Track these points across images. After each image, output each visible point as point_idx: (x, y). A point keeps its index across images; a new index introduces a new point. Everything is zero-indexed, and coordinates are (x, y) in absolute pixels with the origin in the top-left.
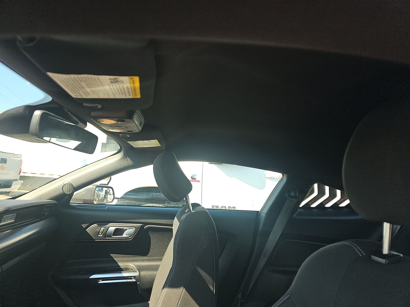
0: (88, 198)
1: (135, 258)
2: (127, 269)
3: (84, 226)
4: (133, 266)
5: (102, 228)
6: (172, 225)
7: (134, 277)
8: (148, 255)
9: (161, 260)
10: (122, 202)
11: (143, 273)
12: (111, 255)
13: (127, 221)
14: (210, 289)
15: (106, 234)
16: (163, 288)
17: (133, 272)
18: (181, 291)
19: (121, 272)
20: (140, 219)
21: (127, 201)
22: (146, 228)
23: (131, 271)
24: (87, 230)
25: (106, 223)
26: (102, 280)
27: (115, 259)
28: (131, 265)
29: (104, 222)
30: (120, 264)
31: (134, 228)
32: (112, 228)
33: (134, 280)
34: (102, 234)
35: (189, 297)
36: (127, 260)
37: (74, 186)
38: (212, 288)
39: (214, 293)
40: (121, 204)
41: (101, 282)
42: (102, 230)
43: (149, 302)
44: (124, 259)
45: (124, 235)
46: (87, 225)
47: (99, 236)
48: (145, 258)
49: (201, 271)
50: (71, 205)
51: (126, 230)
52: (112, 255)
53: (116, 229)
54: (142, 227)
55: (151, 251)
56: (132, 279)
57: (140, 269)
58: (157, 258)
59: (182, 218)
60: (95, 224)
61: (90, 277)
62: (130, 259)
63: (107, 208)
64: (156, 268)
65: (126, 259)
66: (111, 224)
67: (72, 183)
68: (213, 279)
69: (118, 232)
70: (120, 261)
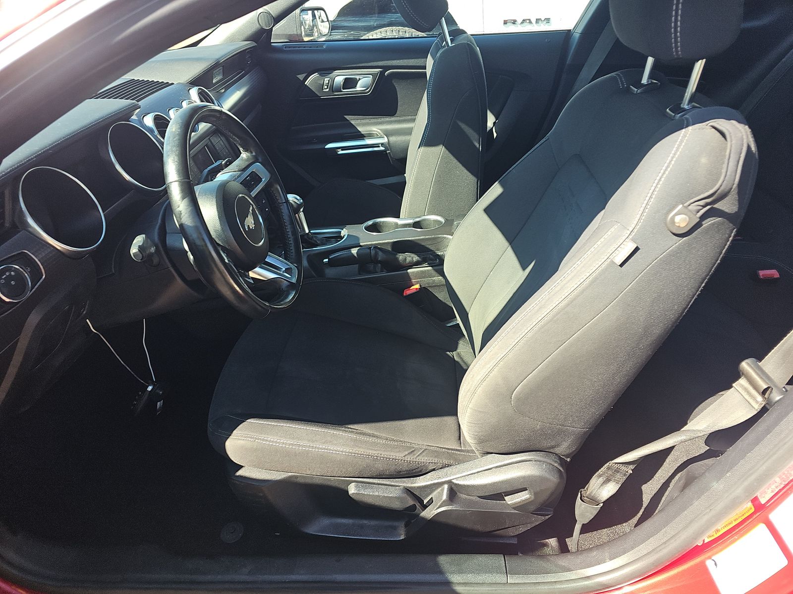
0: (293, 31)
1: (379, 120)
2: (370, 136)
3: (301, 77)
4: (379, 130)
5: (326, 79)
6: (425, 68)
7: (382, 144)
8: (396, 115)
9: (414, 120)
10: (346, 35)
11: (393, 139)
12: (345, 116)
13: (358, 65)
14: (475, 146)
15: (333, 89)
16: (419, 147)
17: (380, 137)
18: (440, 150)
19: (364, 139)
20: (377, 61)
21: (352, 32)
22: (388, 75)
23: (376, 137)
24: (306, 83)
25: (330, 72)
26: (342, 150)
27: (353, 122)
28: (375, 129)
29: (326, 70)
30: (360, 129)
31: (371, 76)
32: (339, 78)
33: (382, 148)
34: (327, 88)
35: (450, 155)
36: (368, 123)
37: (274, 16)
38: (478, 146)
39: (480, 150)
40: (345, 38)
41: (341, 152)
42: (327, 82)
43: (405, 175)
44: (363, 121)
45: (359, 88)
46: (304, 75)
47: (324, 90)
48: (393, 119)
49: (463, 126)
50: (273, 46)
51: (359, 79)
52: (347, 117)
53: (346, 79)
54: (382, 73)
55: (399, 108)
56: (379, 147)
57: (388, 134)
58: (410, 117)
59: (438, 55)
60: (315, 73)
61: (326, 147)
62: (373, 121)
63: (326, 47)
64: (409, 132)
65: (367, 121)
66: (336, 72)
67: (269, 10)
68: (479, 134)
69: (350, 83)
70: (359, 125)
